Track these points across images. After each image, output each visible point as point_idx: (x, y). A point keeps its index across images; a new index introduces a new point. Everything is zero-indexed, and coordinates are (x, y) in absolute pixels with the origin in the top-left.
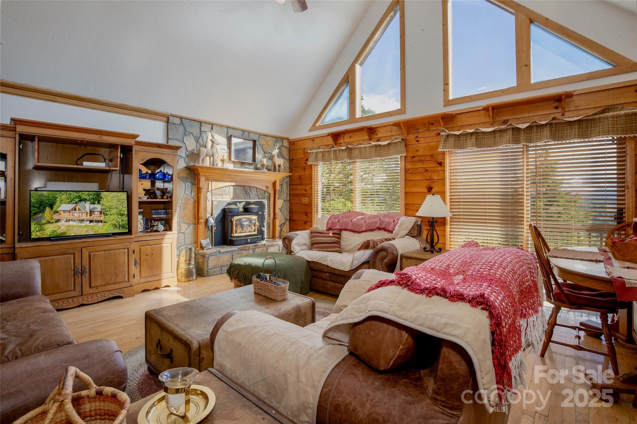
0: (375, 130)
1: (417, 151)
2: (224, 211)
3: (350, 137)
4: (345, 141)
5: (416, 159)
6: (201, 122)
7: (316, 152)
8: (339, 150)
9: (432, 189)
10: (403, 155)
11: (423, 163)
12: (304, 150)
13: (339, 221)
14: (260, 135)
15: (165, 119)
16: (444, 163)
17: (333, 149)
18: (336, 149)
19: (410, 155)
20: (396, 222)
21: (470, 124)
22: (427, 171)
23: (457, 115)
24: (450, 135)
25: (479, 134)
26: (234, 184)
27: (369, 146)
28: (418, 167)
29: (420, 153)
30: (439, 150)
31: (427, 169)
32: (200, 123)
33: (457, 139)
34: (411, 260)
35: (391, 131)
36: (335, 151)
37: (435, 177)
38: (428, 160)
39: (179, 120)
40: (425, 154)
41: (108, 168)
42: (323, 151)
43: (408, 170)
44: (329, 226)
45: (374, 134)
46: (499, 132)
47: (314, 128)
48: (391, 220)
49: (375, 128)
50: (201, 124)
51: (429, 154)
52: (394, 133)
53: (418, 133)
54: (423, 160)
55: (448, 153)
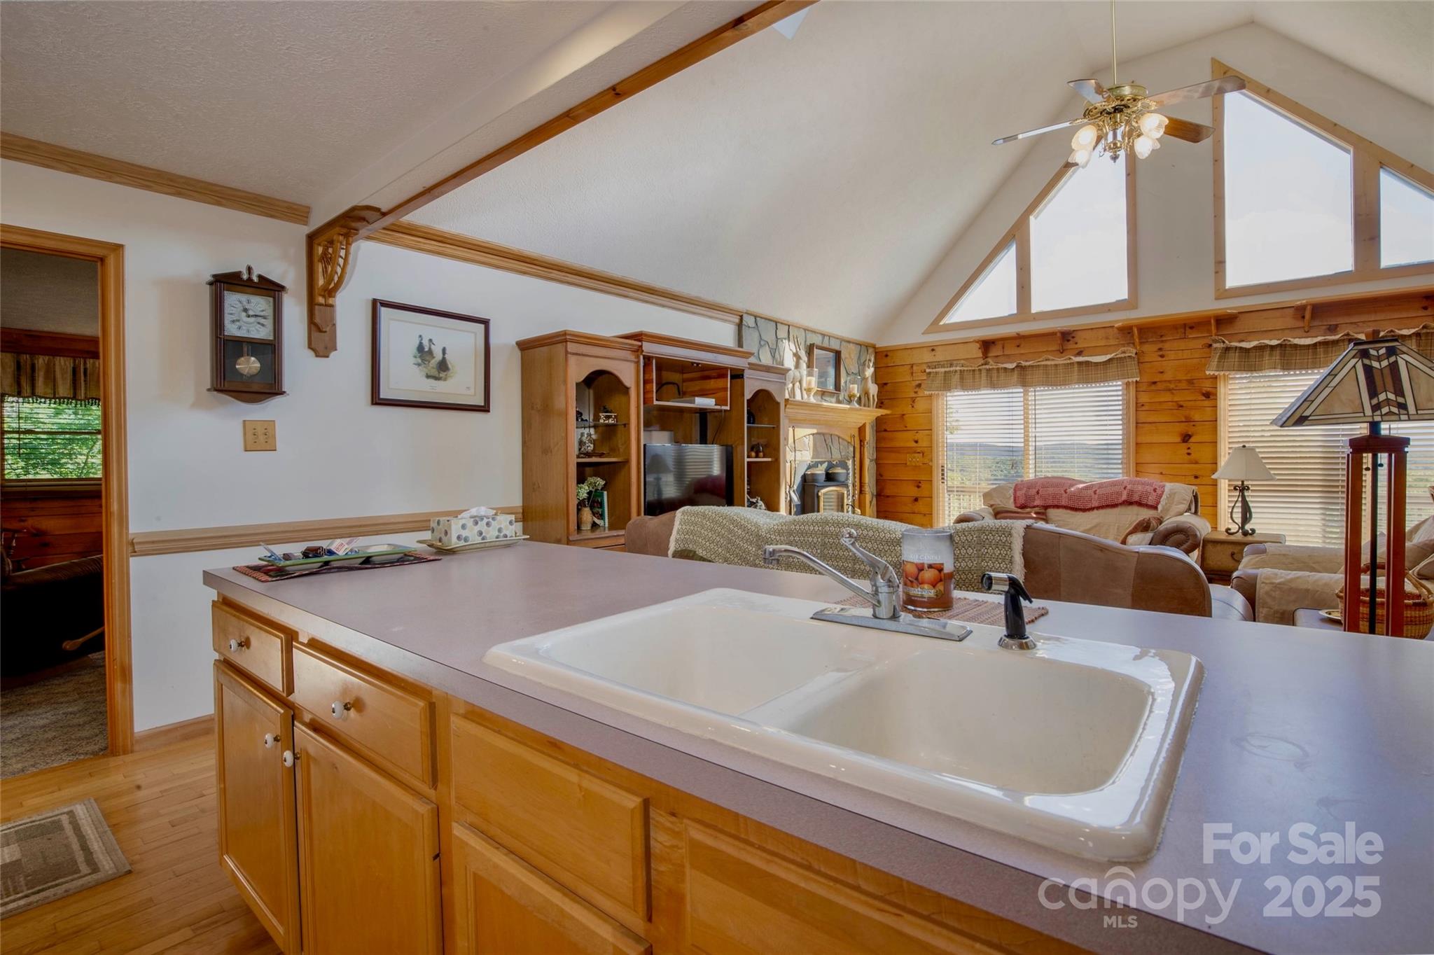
0: (1073, 335)
1: (1162, 372)
2: (804, 477)
3: (1018, 346)
4: (1006, 353)
5: (1160, 386)
6: (776, 323)
7: (945, 372)
8: (998, 369)
9: (1189, 439)
10: (1130, 380)
11: (1173, 394)
12: (912, 367)
13: (1038, 493)
14: (842, 340)
15: (737, 320)
16: (1216, 395)
17: (984, 367)
18: (991, 367)
19: (1147, 378)
20: (1159, 491)
21: (1265, 329)
22: (1182, 406)
23: (1240, 315)
24: (1230, 348)
25: (1286, 347)
26: (815, 431)
27: (1065, 364)
28: (1162, 400)
29: (1167, 376)
30: (1207, 373)
31: (1182, 403)
32: (787, 327)
33: (1244, 354)
34: (1222, 546)
35: (1107, 338)
36: (988, 370)
37: (1197, 417)
38: (1183, 388)
39: (752, 319)
40: (1177, 378)
41: (718, 407)
42: (961, 370)
43: (1143, 405)
44: (1021, 501)
45: (1071, 342)
46: (1323, 345)
47: (935, 326)
48: (1150, 489)
49: (1074, 331)
50: (776, 325)
51: (1185, 378)
52: (1112, 342)
53: (1162, 341)
54: (1173, 389)
55: (1222, 378)
